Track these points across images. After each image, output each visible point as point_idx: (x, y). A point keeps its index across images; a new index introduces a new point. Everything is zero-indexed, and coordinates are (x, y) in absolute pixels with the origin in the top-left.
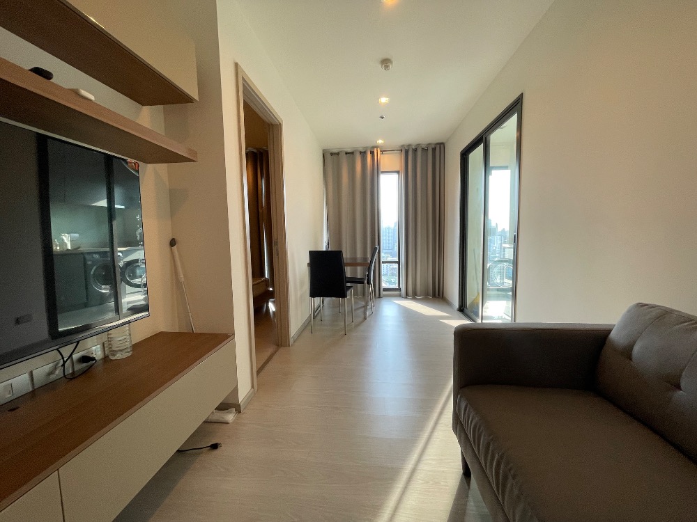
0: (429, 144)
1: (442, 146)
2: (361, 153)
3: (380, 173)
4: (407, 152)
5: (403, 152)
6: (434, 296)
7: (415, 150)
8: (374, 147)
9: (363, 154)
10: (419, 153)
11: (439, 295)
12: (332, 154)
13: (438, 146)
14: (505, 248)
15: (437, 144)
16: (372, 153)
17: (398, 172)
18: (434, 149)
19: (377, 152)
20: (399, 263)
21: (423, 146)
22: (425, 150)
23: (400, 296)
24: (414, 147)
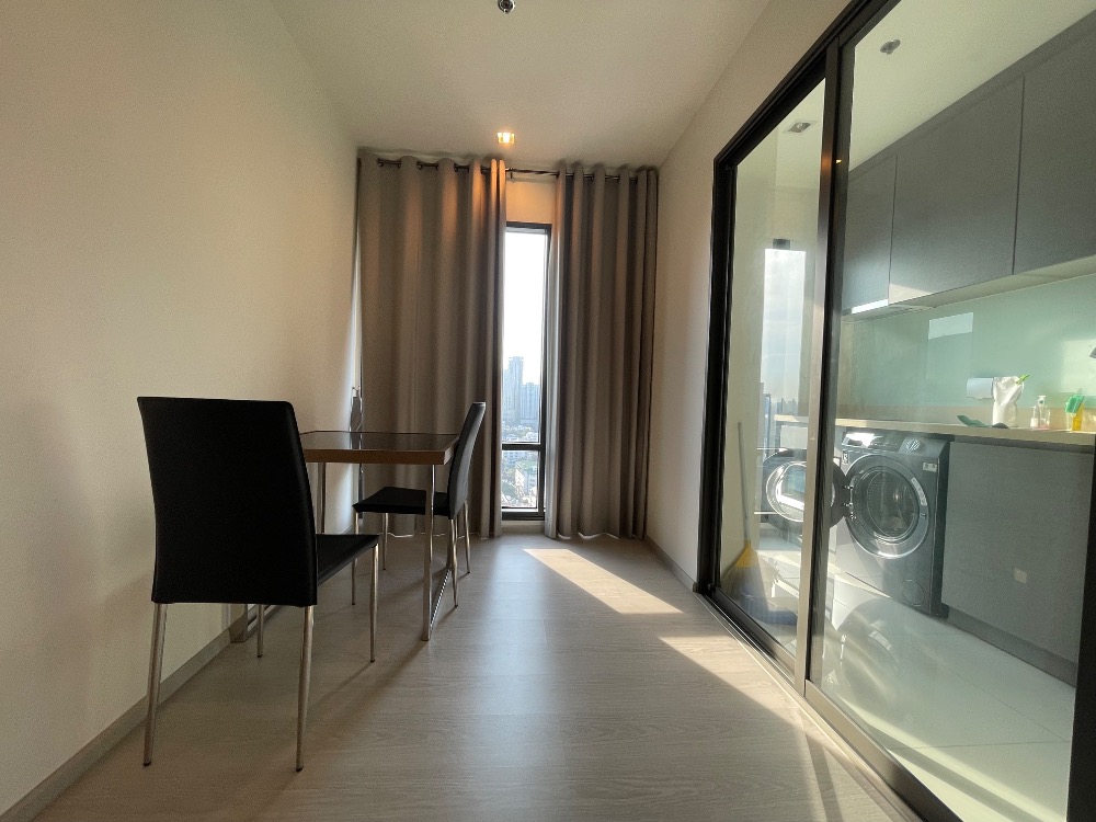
0: (624, 167)
1: (652, 173)
2: (457, 168)
3: (503, 224)
4: (570, 180)
5: (562, 181)
6: (623, 532)
7: (590, 179)
8: (488, 158)
9: (463, 172)
10: (600, 186)
11: (634, 532)
12: (382, 162)
13: (644, 174)
14: (780, 424)
15: (640, 170)
16: (486, 173)
17: (547, 228)
18: (634, 182)
19: (499, 170)
20: (541, 448)
21: (610, 172)
22: (613, 181)
23: (542, 532)
24: (587, 172)
